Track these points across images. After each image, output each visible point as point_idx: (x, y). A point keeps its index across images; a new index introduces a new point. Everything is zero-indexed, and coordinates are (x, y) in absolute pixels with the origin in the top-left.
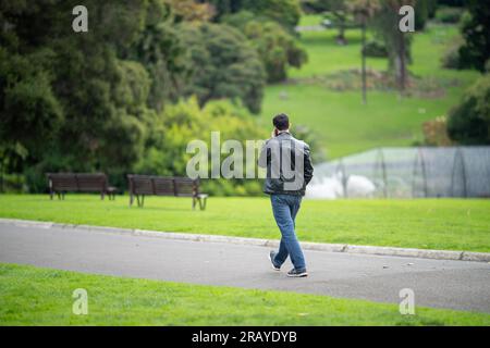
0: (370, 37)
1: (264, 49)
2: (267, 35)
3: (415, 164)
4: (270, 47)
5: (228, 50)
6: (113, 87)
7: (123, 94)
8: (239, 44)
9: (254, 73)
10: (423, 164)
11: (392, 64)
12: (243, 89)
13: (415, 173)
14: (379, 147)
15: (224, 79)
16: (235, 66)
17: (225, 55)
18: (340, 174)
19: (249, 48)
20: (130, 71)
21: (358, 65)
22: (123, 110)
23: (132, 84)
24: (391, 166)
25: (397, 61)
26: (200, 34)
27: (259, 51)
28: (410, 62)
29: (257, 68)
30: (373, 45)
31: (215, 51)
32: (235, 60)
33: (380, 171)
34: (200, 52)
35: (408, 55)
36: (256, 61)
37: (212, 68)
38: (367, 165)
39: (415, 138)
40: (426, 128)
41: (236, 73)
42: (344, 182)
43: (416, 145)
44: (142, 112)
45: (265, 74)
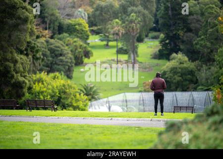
0: (120, 45)
1: (74, 50)
2: (74, 44)
3: (140, 101)
4: (76, 49)
5: (58, 51)
6: (15, 65)
7: (19, 68)
8: (63, 48)
9: (70, 61)
10: (143, 100)
11: (129, 57)
12: (64, 68)
13: (140, 105)
14: (124, 92)
15: (56, 63)
16: (61, 58)
17: (57, 53)
18: (108, 105)
19: (67, 50)
20: (21, 58)
21: (115, 57)
22: (19, 75)
23: (22, 64)
24: (130, 101)
25: (132, 56)
26: (45, 44)
27: (71, 51)
28: (138, 56)
29: (71, 59)
30: (121, 49)
31: (52, 51)
32: (61, 55)
33: (125, 103)
34: (46, 52)
35: (137, 53)
36: (70, 55)
37: (50, 59)
38: (119, 101)
39: (140, 89)
40: (144, 85)
41: (62, 61)
42: (109, 108)
43: (140, 91)
44: (26, 76)
45: (74, 61)
